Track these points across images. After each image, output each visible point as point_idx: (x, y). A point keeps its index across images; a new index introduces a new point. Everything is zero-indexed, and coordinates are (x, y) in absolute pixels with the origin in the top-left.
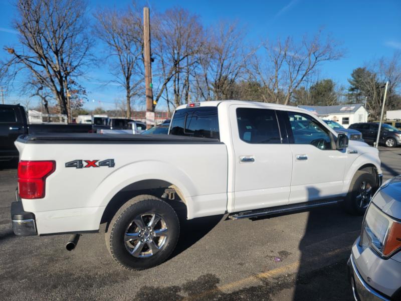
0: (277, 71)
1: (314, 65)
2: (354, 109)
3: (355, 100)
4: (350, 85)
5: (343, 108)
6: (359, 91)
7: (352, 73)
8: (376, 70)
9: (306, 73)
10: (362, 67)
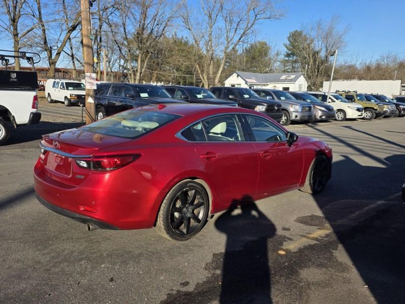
0: (211, 27)
1: (253, 24)
2: (295, 78)
3: (291, 67)
4: (286, 49)
5: (283, 77)
6: (295, 58)
7: (289, 36)
8: (313, 34)
9: (244, 33)
10: (299, 30)
